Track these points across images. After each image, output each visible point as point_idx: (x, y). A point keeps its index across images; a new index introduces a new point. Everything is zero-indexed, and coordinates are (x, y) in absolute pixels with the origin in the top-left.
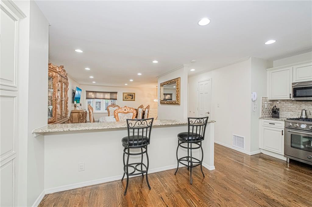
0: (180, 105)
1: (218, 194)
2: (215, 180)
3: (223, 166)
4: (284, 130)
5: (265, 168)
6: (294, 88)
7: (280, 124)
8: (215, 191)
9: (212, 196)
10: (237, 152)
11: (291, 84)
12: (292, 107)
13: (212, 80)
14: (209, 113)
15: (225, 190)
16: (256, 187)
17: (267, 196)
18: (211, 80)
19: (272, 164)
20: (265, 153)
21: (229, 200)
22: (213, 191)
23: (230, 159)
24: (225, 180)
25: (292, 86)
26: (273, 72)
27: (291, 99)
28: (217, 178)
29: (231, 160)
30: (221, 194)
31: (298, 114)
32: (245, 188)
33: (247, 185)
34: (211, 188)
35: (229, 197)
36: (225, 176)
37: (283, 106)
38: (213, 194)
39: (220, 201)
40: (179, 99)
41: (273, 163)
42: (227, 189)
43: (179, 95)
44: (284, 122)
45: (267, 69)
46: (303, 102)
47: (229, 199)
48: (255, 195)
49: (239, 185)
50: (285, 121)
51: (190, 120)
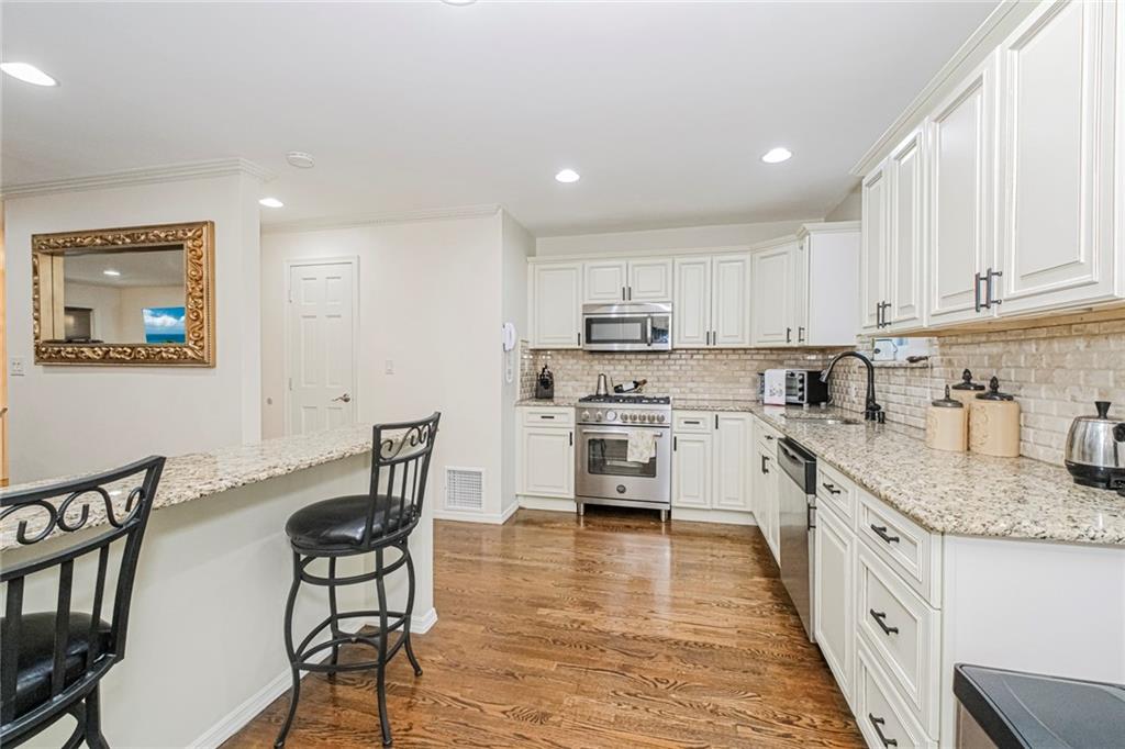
0: (214, 366)
1: (504, 712)
2: (463, 666)
3: (451, 593)
4: (573, 431)
5: (554, 550)
6: (587, 320)
7: (566, 418)
8: (493, 711)
9: (493, 738)
10: (466, 526)
11: (581, 306)
12: (575, 367)
13: (359, 261)
14: (346, 400)
15: (510, 682)
16: (575, 621)
17: (608, 633)
18: (355, 261)
19: (559, 532)
20: (530, 504)
21: (545, 716)
22: (481, 714)
23: (457, 556)
24: (490, 647)
25: (584, 314)
26: (544, 270)
27: (581, 347)
28: (463, 653)
29: (464, 561)
30: (512, 707)
31: (587, 387)
32: (554, 642)
33: (553, 626)
34: (470, 708)
35: (540, 703)
36: (483, 628)
37: (558, 367)
38: (489, 728)
39: (528, 739)
40: (205, 333)
41: (559, 528)
42: (516, 675)
43: (204, 315)
44: (573, 409)
45: (529, 259)
46: (597, 356)
47: (543, 709)
48: (587, 648)
49: (536, 641)
50: (575, 406)
51: (385, 435)
